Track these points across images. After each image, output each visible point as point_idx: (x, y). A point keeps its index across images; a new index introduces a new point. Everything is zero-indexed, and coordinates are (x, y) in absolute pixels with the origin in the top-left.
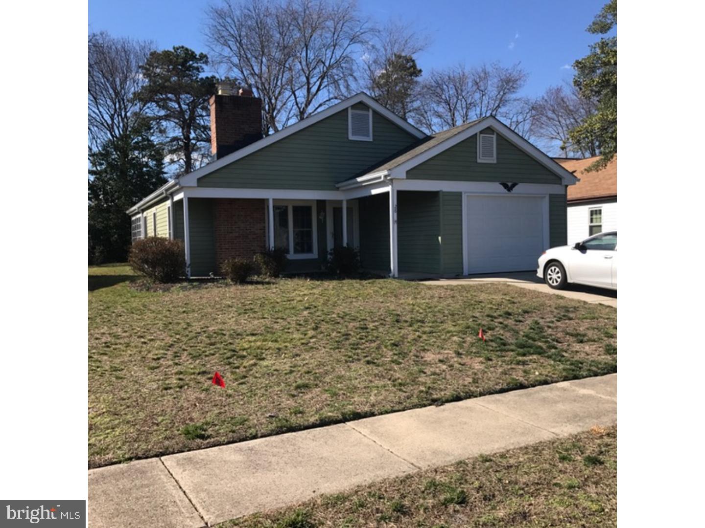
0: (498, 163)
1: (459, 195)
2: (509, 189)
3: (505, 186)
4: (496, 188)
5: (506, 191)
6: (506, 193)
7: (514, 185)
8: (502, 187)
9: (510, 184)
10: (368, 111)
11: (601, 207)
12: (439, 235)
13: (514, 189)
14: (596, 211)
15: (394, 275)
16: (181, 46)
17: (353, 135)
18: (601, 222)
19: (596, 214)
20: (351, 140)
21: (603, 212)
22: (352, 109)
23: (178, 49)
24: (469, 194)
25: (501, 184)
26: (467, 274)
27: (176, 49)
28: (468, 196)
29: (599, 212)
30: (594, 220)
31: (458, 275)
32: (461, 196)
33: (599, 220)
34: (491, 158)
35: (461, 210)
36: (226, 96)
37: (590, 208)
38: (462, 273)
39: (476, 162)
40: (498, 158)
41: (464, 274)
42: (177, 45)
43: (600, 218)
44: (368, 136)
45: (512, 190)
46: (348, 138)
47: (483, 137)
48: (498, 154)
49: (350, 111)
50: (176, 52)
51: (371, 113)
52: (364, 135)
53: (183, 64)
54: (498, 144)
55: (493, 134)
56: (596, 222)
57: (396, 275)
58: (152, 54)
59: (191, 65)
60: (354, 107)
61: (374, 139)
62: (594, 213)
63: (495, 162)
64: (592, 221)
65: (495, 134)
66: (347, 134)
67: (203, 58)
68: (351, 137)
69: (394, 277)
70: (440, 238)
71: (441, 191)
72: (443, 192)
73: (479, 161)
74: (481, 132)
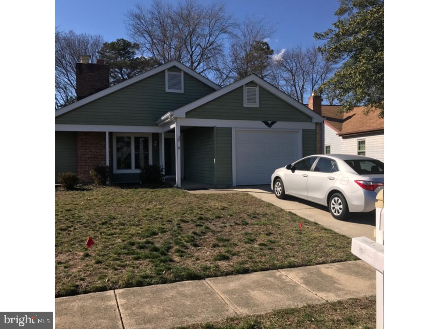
0: (260, 107)
1: (230, 130)
2: (270, 126)
3: (266, 123)
4: (260, 124)
5: (267, 127)
6: (266, 129)
7: (273, 123)
8: (263, 124)
9: (270, 122)
10: (181, 72)
11: (365, 139)
12: (214, 158)
13: (273, 126)
14: (362, 141)
15: (178, 186)
16: (121, 38)
17: (169, 89)
18: (365, 149)
19: (362, 144)
20: (167, 92)
21: (366, 142)
22: (168, 71)
23: (119, 40)
24: (236, 129)
25: (263, 122)
26: (235, 186)
27: (118, 40)
28: (236, 130)
29: (363, 142)
30: (361, 148)
31: (228, 186)
32: (231, 130)
33: (363, 148)
34: (254, 104)
35: (231, 141)
36: (84, 64)
37: (358, 140)
38: (232, 184)
39: (243, 106)
40: (260, 104)
41: (233, 185)
42: (119, 39)
43: (365, 147)
44: (181, 89)
45: (272, 126)
46: (165, 91)
47: (247, 88)
48: (260, 101)
49: (167, 73)
50: (118, 42)
51: (182, 74)
52: (177, 89)
53: (124, 50)
54: (260, 94)
55: (256, 87)
56: (362, 150)
57: (180, 186)
58: (104, 44)
59: (129, 50)
60: (169, 69)
61: (184, 92)
62: (361, 144)
63: (258, 106)
64: (359, 149)
65: (258, 86)
66: (165, 88)
67: (137, 46)
68: (167, 90)
69: (177, 187)
70: (214, 160)
71: (215, 127)
72: (217, 128)
73: (245, 106)
74: (247, 85)
